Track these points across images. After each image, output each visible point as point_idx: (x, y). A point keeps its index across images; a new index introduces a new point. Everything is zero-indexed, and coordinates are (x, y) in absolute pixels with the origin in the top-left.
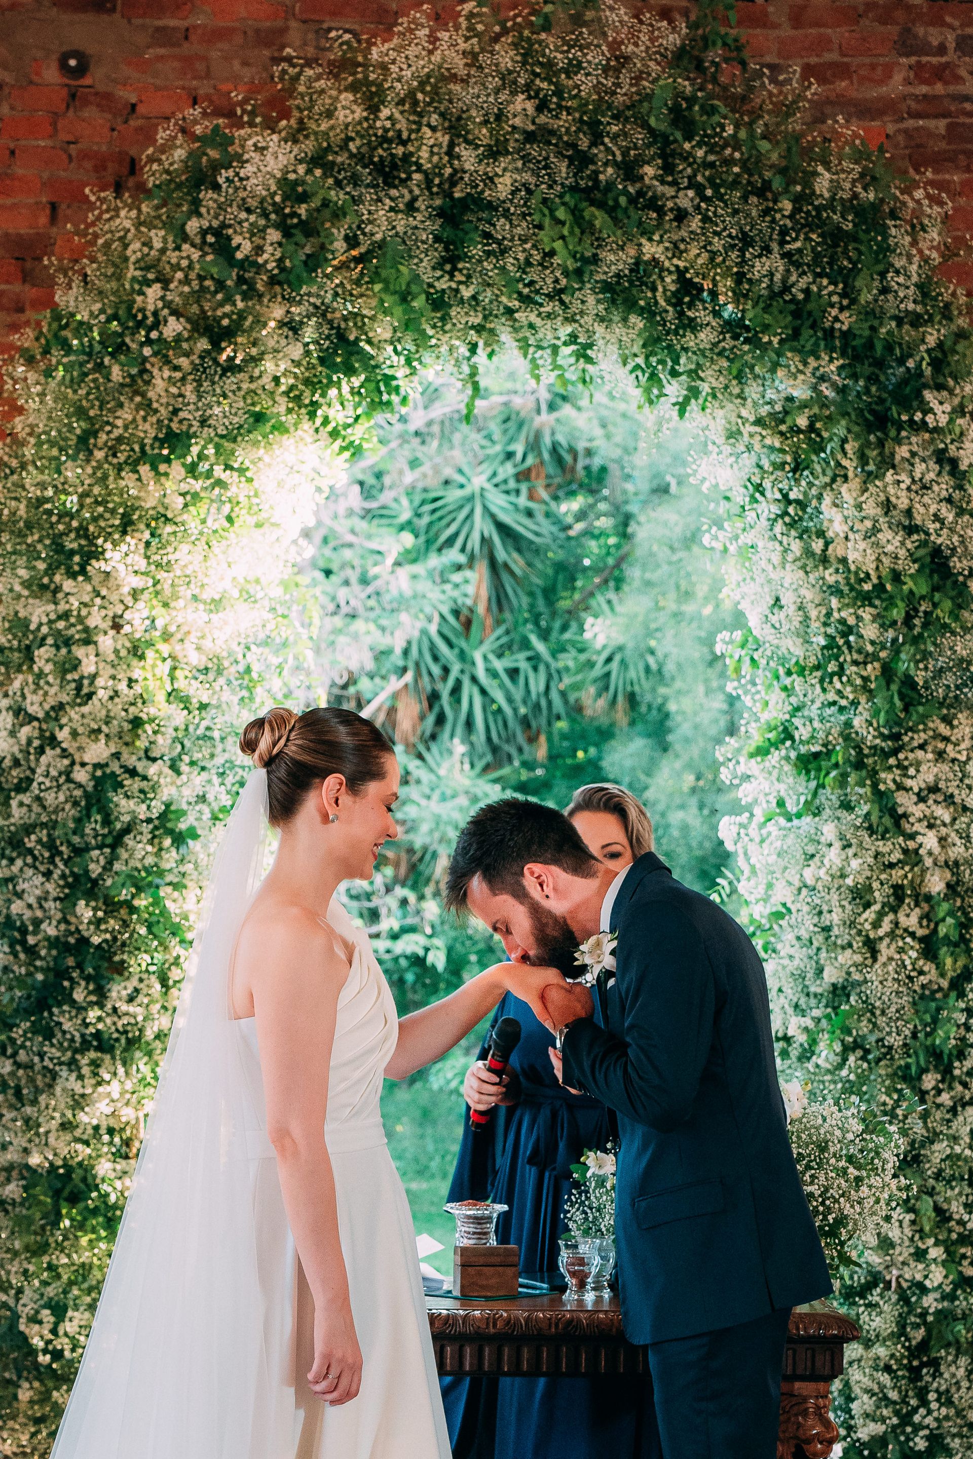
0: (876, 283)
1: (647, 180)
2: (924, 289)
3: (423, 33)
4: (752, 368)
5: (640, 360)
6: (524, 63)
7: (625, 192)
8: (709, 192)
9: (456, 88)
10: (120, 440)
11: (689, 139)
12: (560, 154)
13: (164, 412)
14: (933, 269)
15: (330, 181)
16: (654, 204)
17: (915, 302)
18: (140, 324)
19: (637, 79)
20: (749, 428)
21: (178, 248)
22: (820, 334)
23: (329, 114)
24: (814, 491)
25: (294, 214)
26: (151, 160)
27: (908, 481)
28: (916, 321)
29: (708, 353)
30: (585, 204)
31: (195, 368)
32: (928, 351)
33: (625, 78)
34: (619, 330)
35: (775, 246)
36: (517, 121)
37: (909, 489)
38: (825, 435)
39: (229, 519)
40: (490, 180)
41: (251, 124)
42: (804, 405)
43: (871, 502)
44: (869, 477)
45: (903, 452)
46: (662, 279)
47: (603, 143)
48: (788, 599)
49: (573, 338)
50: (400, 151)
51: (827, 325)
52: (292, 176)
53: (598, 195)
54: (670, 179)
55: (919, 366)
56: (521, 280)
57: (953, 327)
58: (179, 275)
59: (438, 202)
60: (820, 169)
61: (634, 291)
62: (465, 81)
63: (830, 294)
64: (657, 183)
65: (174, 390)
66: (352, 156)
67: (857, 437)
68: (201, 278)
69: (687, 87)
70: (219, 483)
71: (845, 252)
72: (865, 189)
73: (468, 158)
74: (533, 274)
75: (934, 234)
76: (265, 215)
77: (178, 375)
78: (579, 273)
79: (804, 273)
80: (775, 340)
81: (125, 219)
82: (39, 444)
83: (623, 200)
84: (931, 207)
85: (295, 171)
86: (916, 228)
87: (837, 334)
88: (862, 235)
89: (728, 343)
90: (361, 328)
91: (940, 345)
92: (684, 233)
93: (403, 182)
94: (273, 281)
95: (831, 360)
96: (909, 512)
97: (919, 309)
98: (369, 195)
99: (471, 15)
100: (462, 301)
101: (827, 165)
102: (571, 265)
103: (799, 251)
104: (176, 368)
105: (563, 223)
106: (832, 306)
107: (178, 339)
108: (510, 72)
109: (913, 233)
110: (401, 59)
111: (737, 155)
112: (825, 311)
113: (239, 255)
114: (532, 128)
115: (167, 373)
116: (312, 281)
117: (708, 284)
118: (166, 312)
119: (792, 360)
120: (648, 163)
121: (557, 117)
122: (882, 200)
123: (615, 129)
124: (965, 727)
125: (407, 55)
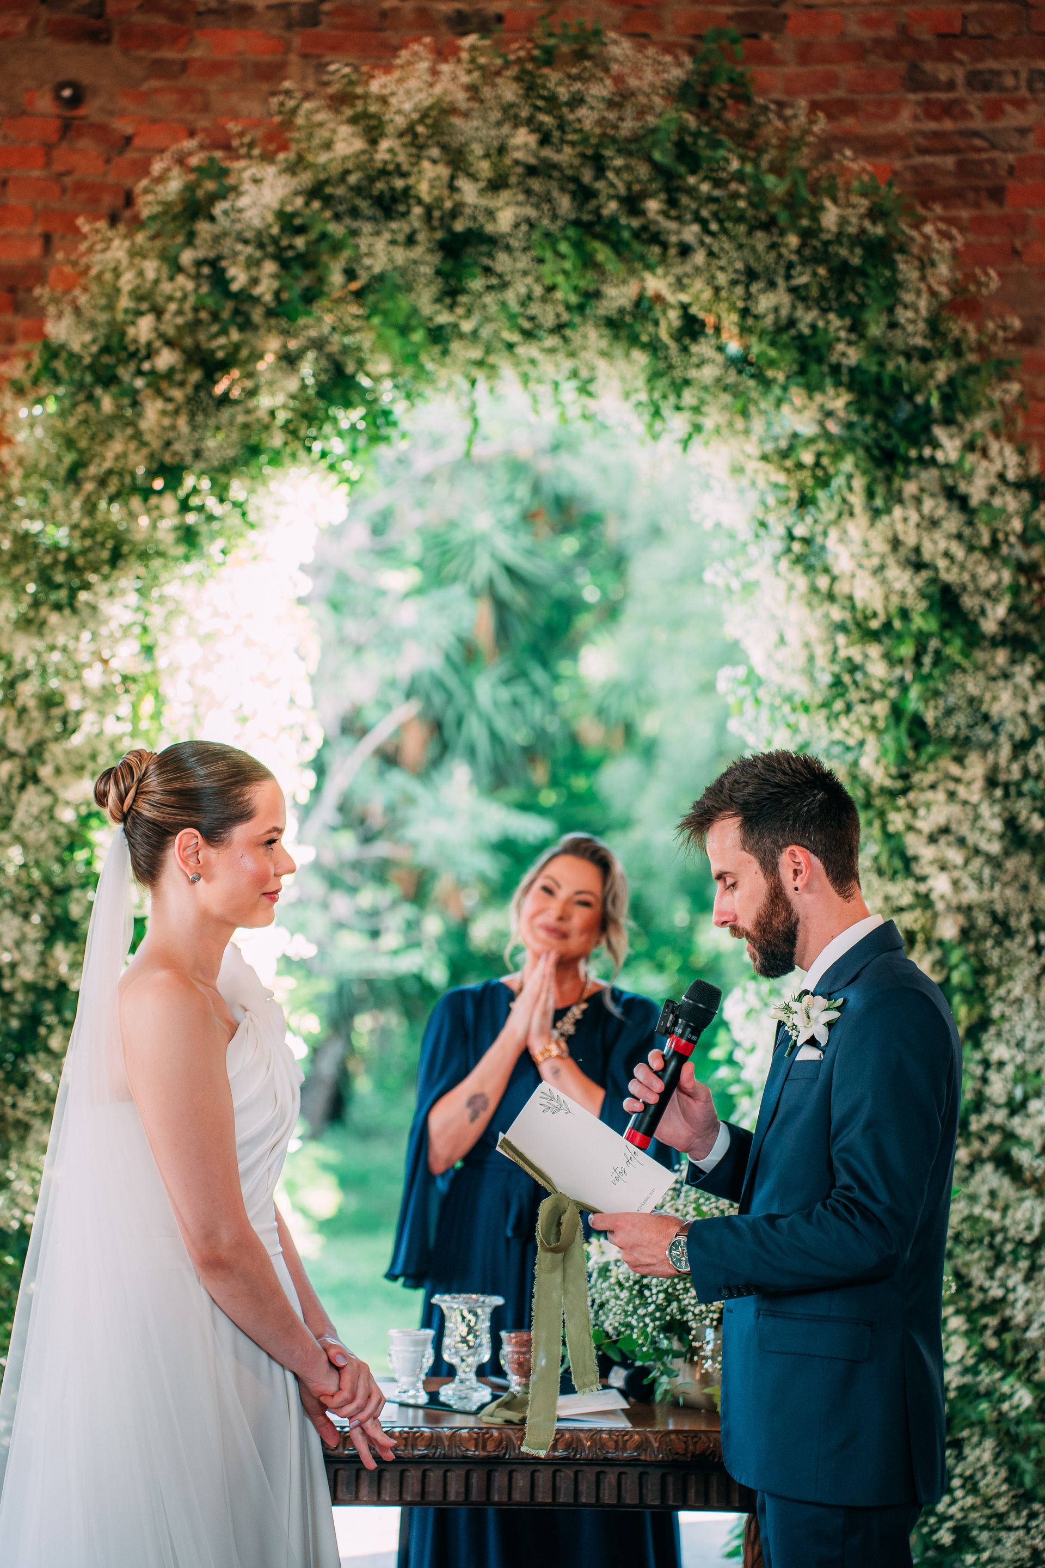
0: (884, 319)
1: (651, 215)
2: (934, 328)
3: (424, 65)
4: (756, 403)
5: (643, 396)
6: (527, 96)
7: (628, 227)
8: (714, 227)
9: (457, 121)
10: (110, 472)
11: (693, 172)
12: (562, 189)
13: (156, 444)
14: (942, 306)
15: (328, 214)
16: (657, 238)
17: (925, 337)
18: (133, 355)
19: (641, 113)
20: (754, 465)
21: (171, 279)
22: (825, 369)
23: (328, 145)
24: (819, 528)
25: (291, 247)
26: (146, 191)
27: (914, 517)
28: (926, 356)
29: (712, 389)
30: (587, 239)
31: (189, 400)
32: (938, 387)
33: (629, 112)
34: (621, 364)
35: (781, 282)
36: (519, 155)
37: (918, 526)
38: (831, 470)
39: (224, 552)
40: (491, 214)
41: (249, 156)
42: (811, 441)
43: (879, 539)
44: (876, 513)
45: (910, 488)
46: (664, 312)
47: (606, 178)
48: (793, 637)
49: (575, 374)
50: (399, 183)
51: (834, 359)
52: (289, 209)
53: (598, 229)
54: (673, 213)
55: (927, 402)
56: (522, 315)
57: (963, 363)
58: (173, 307)
59: (439, 235)
60: (828, 203)
61: (638, 328)
62: (466, 115)
63: (838, 329)
64: (660, 219)
65: (166, 422)
66: (351, 189)
67: (865, 472)
68: (196, 310)
69: (691, 121)
70: (211, 518)
71: (853, 289)
72: (874, 223)
73: (469, 192)
74: (534, 309)
75: (943, 270)
76: (261, 246)
77: (170, 407)
78: (581, 308)
79: (808, 308)
80: (781, 377)
81: (118, 250)
82: (27, 476)
83: (626, 235)
84: (940, 242)
85: (292, 204)
86: (925, 264)
87: (844, 371)
88: (870, 270)
89: (732, 378)
90: (361, 363)
91: (951, 381)
92: (688, 268)
93: (405, 215)
94: (270, 313)
95: (838, 395)
96: (917, 550)
97: (928, 344)
98: (367, 228)
99: (473, 48)
100: (461, 336)
101: (835, 201)
102: (573, 299)
103: (806, 286)
104: (169, 400)
105: (563, 257)
106: (838, 340)
107: (171, 371)
108: (512, 105)
109: (922, 268)
110: (401, 92)
111: (743, 190)
112: (830, 346)
113: (235, 287)
114: (532, 161)
115: (159, 404)
116: (308, 313)
117: (710, 320)
118: (158, 344)
119: (797, 395)
120: (652, 196)
121: (559, 151)
122: (890, 236)
123: (619, 162)
124: (976, 768)
125: (407, 88)
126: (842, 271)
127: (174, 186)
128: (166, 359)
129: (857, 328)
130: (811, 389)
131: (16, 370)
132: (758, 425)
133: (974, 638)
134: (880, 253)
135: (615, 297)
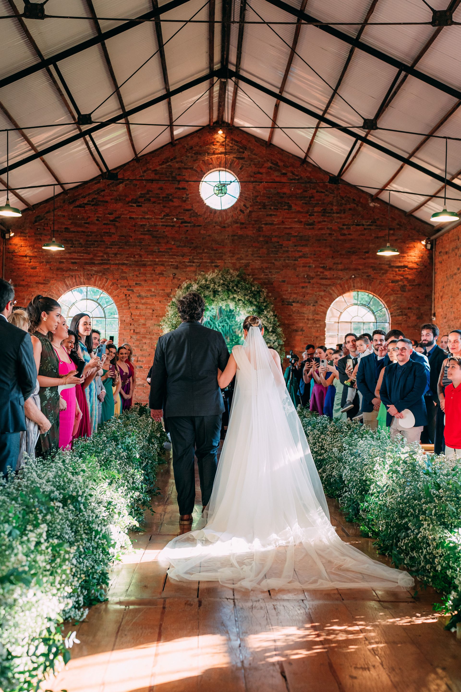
0: (259, 299)
1: (235, 289)
2: (264, 299)
3: (212, 273)
4: (246, 307)
6: (222, 276)
8: (241, 290)
11: (239, 284)
12: (226, 286)
15: (202, 289)
16: (235, 291)
19: (234, 278)
22: (253, 304)
23: (202, 282)
26: (183, 285)
28: (263, 303)
34: (232, 302)
35: (248, 295)
36: (221, 283)
40: (218, 289)
41: (193, 282)
42: (252, 310)
45: (263, 316)
46: (237, 298)
47: (230, 285)
50: (209, 286)
53: (229, 290)
54: (237, 288)
55: (263, 307)
56: (222, 298)
57: (267, 303)
59: (213, 291)
60: (253, 287)
61: (234, 299)
62: (216, 279)
63: (254, 300)
66: (204, 286)
69: (239, 279)
71: (256, 296)
72: (258, 289)
73: (216, 286)
75: (265, 294)
79: (251, 298)
80: (248, 305)
83: (232, 291)
84: (265, 291)
85: (198, 288)
86: (263, 293)
87: (255, 304)
89: (243, 305)
91: (266, 305)
92: (239, 294)
93: (209, 289)
95: (254, 307)
98: (206, 290)
100: (215, 300)
102: (227, 297)
103: (251, 296)
105: (226, 293)
108: (221, 278)
111: (244, 286)
112: (253, 302)
114: (223, 283)
117: (241, 299)
120: (235, 287)
121: (225, 282)
123: (231, 283)
125: (210, 276)
126: (254, 294)
127: (185, 285)
129: (256, 300)
130: (251, 306)
131: (169, 304)
132: (247, 309)
133: (268, 332)
134: (258, 292)
135: (231, 297)
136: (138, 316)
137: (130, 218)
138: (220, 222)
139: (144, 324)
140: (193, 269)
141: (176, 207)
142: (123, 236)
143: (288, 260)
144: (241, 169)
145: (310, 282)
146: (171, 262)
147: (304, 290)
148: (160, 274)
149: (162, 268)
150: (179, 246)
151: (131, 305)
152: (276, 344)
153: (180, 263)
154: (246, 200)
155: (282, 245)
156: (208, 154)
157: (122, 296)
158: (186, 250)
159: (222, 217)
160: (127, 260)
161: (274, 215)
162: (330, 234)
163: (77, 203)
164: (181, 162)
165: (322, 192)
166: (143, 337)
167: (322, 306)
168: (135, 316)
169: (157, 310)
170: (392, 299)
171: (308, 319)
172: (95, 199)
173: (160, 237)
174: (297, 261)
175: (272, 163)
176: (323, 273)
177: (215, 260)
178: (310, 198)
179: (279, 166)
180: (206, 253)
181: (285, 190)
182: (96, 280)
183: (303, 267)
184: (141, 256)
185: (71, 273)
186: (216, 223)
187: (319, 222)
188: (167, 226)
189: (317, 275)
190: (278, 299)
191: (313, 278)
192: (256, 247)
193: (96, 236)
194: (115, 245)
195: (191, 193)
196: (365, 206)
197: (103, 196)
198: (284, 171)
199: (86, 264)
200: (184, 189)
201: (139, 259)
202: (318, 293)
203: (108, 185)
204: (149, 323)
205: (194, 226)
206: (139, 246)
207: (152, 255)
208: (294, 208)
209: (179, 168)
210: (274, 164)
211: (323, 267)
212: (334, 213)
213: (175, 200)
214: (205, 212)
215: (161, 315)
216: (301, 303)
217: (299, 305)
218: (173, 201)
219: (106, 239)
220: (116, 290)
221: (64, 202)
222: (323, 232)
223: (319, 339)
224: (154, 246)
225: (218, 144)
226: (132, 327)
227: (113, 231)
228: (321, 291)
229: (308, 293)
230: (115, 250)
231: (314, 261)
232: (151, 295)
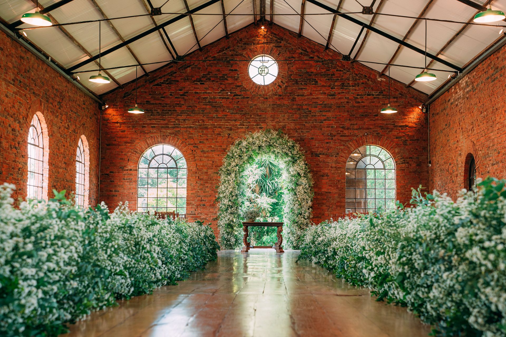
2: (297, 152)
7: (273, 145)
8: (280, 145)
12: (268, 142)
15: (249, 145)
18: (235, 156)
20: (284, 163)
23: (249, 139)
24: (289, 168)
25: (247, 147)
26: (235, 143)
29: (280, 157)
30: (270, 146)
32: (298, 157)
34: (273, 155)
35: (285, 149)
37: (296, 168)
38: (289, 164)
41: (243, 140)
42: (288, 161)
44: (293, 167)
45: (296, 165)
46: (276, 152)
47: (271, 142)
48: (287, 177)
49: (269, 156)
51: (289, 155)
52: (246, 144)
54: (276, 144)
56: (265, 152)
58: (238, 152)
59: (258, 146)
62: (260, 137)
66: (251, 143)
67: (292, 164)
73: (260, 143)
76: (244, 147)
79: (287, 151)
81: (233, 148)
90: (252, 156)
92: (278, 148)
94: (245, 152)
95: (290, 158)
98: (252, 146)
99: (261, 131)
100: (260, 154)
102: (269, 151)
105: (268, 148)
108: (264, 136)
109: (296, 148)
113: (242, 150)
114: (265, 140)
115: (237, 160)
116: (248, 152)
117: (280, 152)
124: (301, 187)
125: (256, 135)
126: (290, 148)
127: (237, 142)
128: (237, 156)
132: (284, 160)
133: (301, 177)
134: (293, 147)
135: (272, 150)
136: (202, 166)
137: (195, 93)
138: (263, 95)
139: (207, 173)
140: (242, 130)
141: (230, 84)
142: (190, 106)
143: (316, 122)
144: (278, 54)
145: (332, 139)
146: (227, 125)
147: (328, 145)
148: (218, 134)
149: (220, 130)
150: (232, 113)
151: (196, 158)
152: (307, 186)
153: (233, 125)
154: (283, 77)
155: (311, 111)
156: (254, 44)
157: (189, 151)
158: (238, 116)
159: (265, 91)
160: (193, 125)
161: (304, 89)
162: (347, 102)
163: (156, 83)
164: (234, 50)
165: (341, 71)
166: (205, 182)
167: (342, 156)
168: (199, 166)
169: (216, 162)
170: (397, 150)
171: (331, 167)
172: (169, 79)
173: (218, 107)
174: (323, 123)
175: (302, 50)
176: (342, 131)
177: (259, 123)
178: (332, 75)
179: (308, 52)
180: (253, 118)
181: (312, 70)
182: (170, 139)
183: (327, 127)
184: (203, 121)
185: (151, 135)
186: (260, 95)
187: (339, 93)
188: (223, 98)
189: (338, 134)
190: (308, 152)
191: (335, 136)
192: (291, 113)
193: (170, 106)
194: (184, 113)
195: (241, 73)
196: (374, 81)
197: (175, 77)
198: (311, 56)
199: (162, 127)
200: (236, 70)
201: (202, 124)
202: (339, 147)
203: (179, 69)
204: (210, 172)
205: (244, 98)
206: (202, 113)
207: (212, 120)
208: (320, 83)
209: (232, 55)
210: (304, 51)
211: (343, 127)
212: (350, 86)
213: (229, 79)
214: (252, 88)
215: (219, 165)
216: (326, 154)
217: (324, 156)
218: (227, 80)
219: (177, 108)
220: (185, 147)
221: (146, 82)
222: (342, 101)
223: (340, 182)
224: (214, 113)
225: (261, 36)
226: (197, 175)
227: (182, 102)
228: (341, 145)
229: (331, 147)
230: (184, 117)
231: (335, 123)
232: (211, 151)
